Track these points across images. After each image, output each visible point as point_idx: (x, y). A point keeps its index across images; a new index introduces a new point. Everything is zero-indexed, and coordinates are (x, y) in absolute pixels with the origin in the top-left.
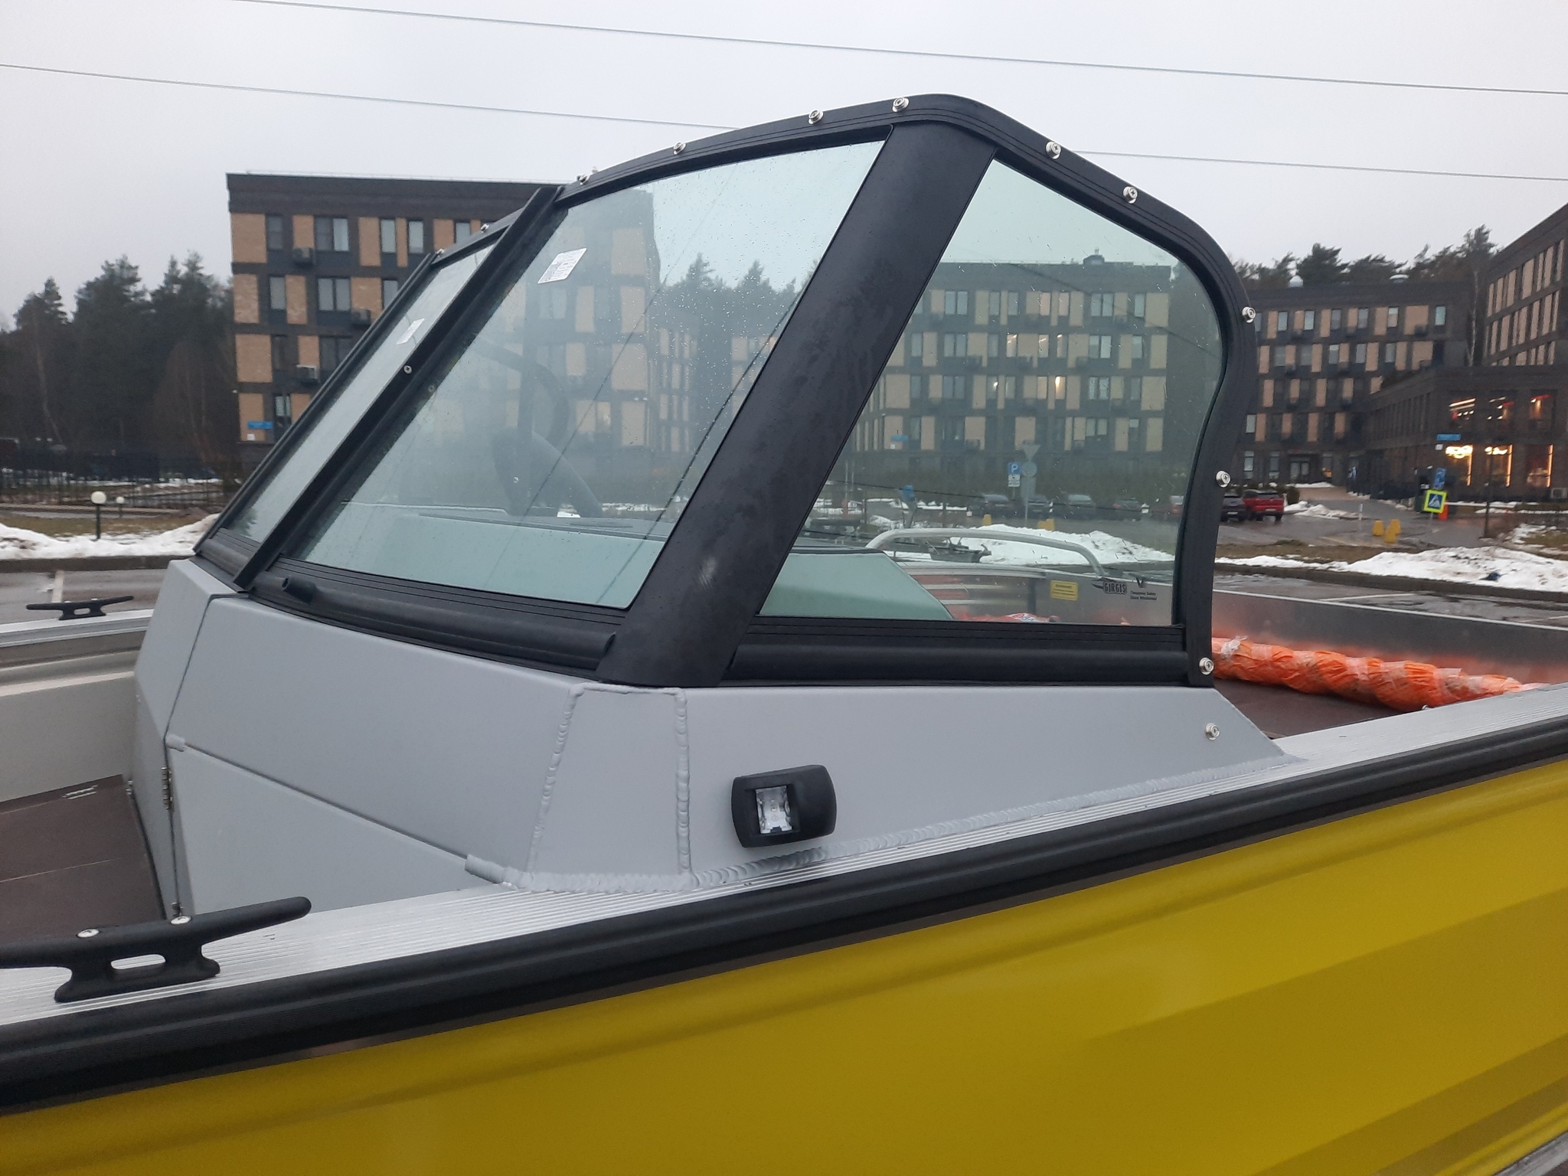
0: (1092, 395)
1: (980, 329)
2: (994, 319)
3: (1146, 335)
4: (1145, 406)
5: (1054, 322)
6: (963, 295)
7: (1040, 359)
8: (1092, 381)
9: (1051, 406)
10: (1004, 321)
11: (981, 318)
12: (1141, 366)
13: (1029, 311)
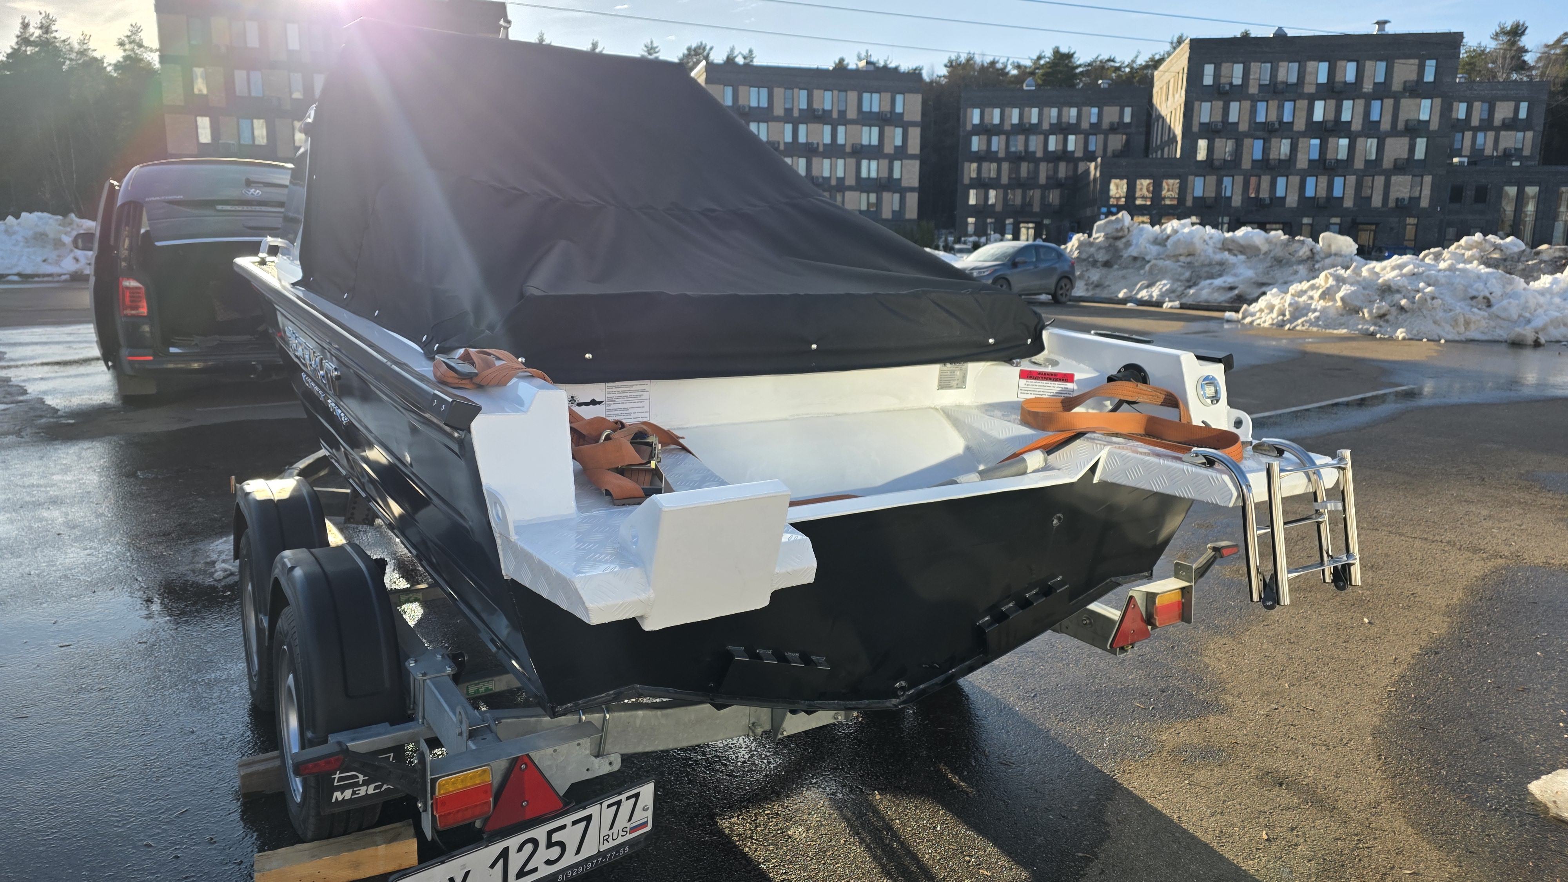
0: (864, 174)
1: (777, 119)
2: (789, 111)
3: (905, 126)
4: (904, 184)
5: (835, 115)
6: (764, 92)
7: (825, 145)
8: (864, 163)
9: (833, 182)
10: (796, 114)
11: (779, 111)
12: (901, 153)
13: (815, 106)
